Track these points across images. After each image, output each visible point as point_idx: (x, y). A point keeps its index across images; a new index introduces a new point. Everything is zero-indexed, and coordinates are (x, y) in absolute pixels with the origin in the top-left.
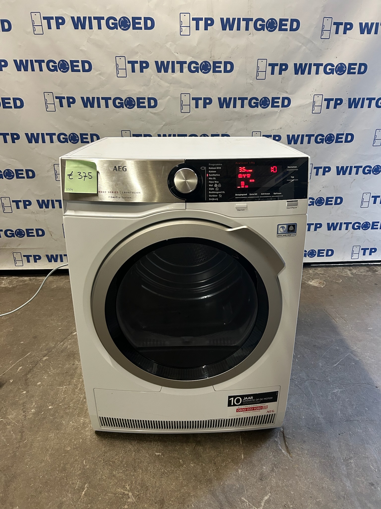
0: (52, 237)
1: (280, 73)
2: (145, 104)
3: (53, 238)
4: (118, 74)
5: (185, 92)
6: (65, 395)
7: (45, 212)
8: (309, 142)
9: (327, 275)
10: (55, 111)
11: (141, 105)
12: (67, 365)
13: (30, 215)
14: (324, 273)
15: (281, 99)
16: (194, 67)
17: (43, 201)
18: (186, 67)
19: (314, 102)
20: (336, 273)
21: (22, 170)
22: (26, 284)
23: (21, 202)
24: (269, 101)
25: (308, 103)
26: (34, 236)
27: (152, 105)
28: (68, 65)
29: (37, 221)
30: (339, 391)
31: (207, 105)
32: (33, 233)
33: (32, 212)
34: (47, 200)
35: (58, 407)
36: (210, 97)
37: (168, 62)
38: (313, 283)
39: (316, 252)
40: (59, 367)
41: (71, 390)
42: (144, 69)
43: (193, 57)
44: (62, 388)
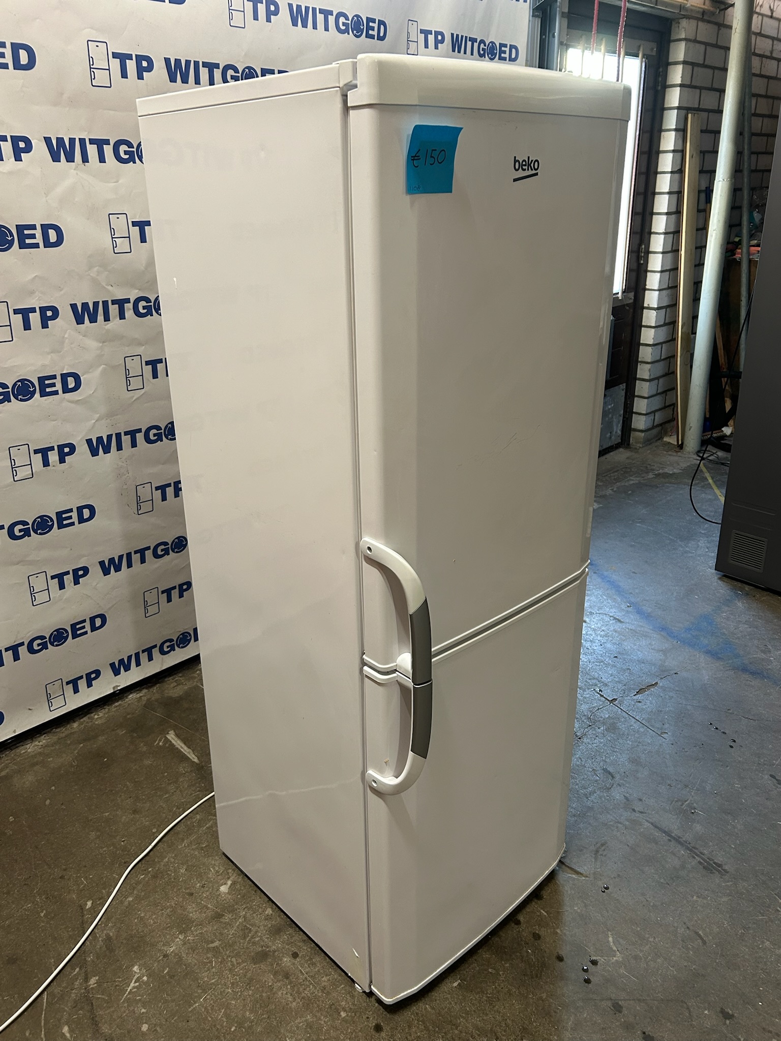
2: (55, 387)
11: (47, 391)
16: (144, 308)
27: (70, 387)
37: (96, 304)
42: (49, 322)
44: (201, 1005)
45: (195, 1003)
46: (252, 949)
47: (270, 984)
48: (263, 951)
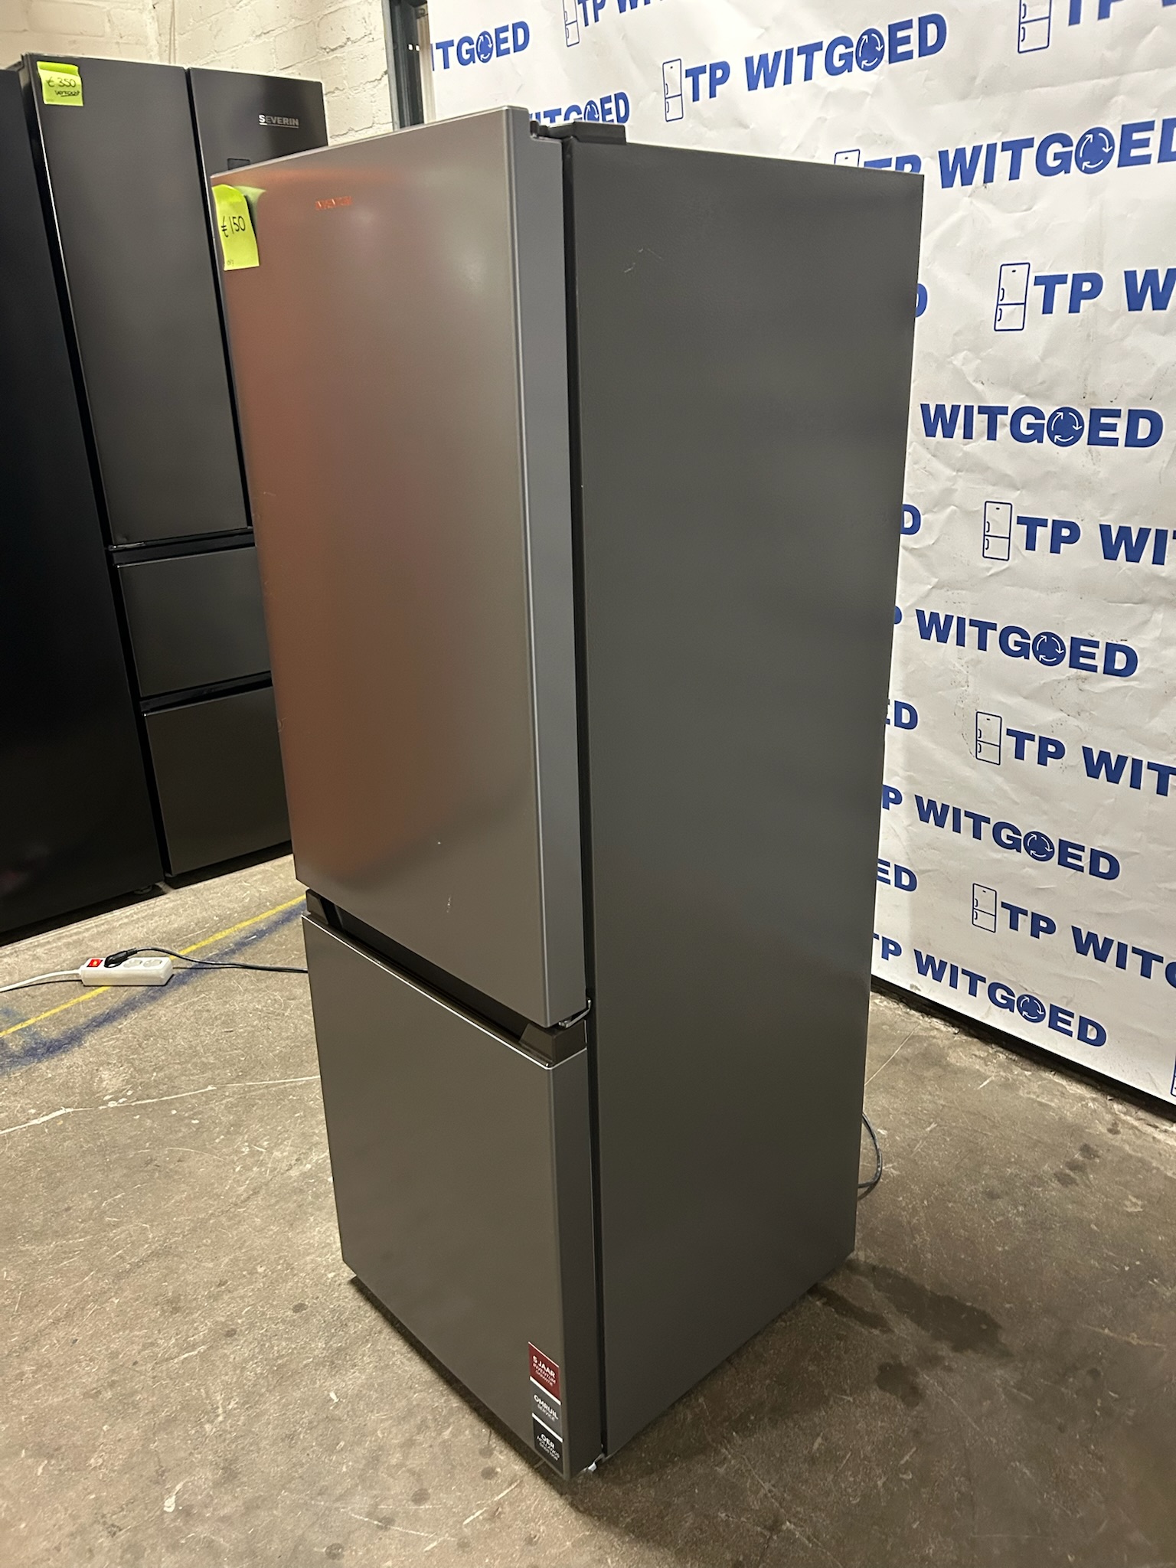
18: (1006, 425)
43: (1027, 395)
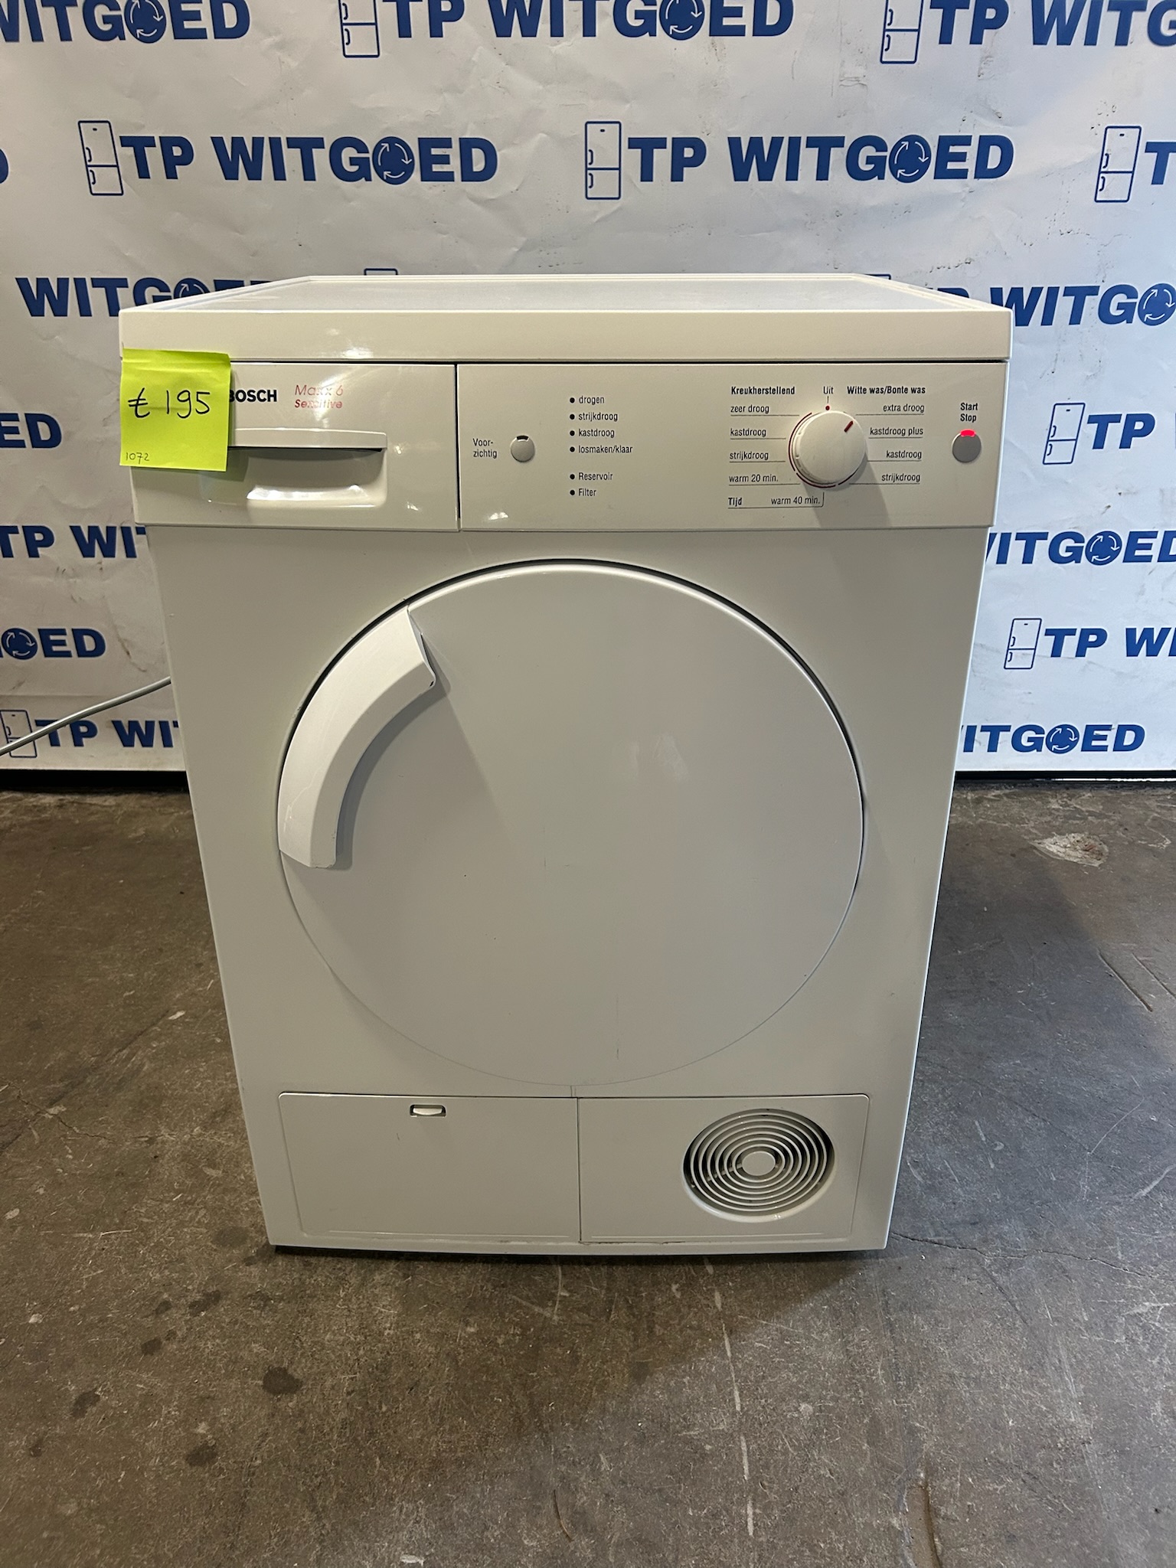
0: (130, 657)
1: (976, 39)
2: (449, 163)
3: (134, 664)
4: (347, 44)
5: (600, 116)
6: (95, 1271)
7: (101, 569)
8: (1076, 318)
9: (1113, 820)
10: (122, 194)
11: (434, 170)
12: (128, 1143)
13: (51, 580)
14: (1103, 809)
15: (975, 142)
16: (638, 15)
17: (94, 531)
19: (1105, 157)
20: (1150, 813)
21: (14, 417)
22: (41, 822)
23: (18, 533)
24: (928, 154)
25: (1078, 161)
26: (67, 654)
27: (475, 169)
28: (162, 13)
29: (75, 601)
30: (1159, 1307)
31: (685, 169)
32: (62, 643)
33: (58, 569)
34: (107, 527)
35: (63, 1319)
36: (698, 137)
38: (1063, 850)
39: (1077, 735)
40: (97, 1147)
41: (122, 1248)
42: (443, 23)
44: (92, 1241)
45: (91, 1232)
46: (240, 1217)
47: (190, 1287)
48: (247, 1231)
